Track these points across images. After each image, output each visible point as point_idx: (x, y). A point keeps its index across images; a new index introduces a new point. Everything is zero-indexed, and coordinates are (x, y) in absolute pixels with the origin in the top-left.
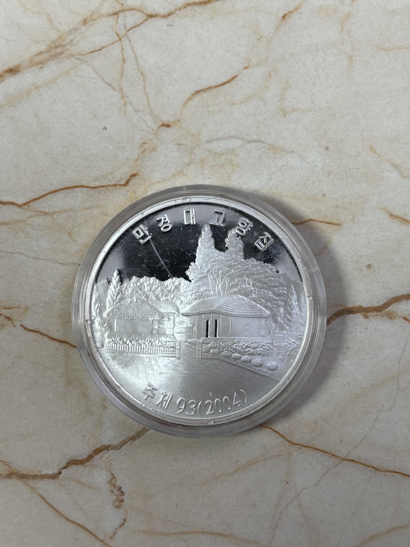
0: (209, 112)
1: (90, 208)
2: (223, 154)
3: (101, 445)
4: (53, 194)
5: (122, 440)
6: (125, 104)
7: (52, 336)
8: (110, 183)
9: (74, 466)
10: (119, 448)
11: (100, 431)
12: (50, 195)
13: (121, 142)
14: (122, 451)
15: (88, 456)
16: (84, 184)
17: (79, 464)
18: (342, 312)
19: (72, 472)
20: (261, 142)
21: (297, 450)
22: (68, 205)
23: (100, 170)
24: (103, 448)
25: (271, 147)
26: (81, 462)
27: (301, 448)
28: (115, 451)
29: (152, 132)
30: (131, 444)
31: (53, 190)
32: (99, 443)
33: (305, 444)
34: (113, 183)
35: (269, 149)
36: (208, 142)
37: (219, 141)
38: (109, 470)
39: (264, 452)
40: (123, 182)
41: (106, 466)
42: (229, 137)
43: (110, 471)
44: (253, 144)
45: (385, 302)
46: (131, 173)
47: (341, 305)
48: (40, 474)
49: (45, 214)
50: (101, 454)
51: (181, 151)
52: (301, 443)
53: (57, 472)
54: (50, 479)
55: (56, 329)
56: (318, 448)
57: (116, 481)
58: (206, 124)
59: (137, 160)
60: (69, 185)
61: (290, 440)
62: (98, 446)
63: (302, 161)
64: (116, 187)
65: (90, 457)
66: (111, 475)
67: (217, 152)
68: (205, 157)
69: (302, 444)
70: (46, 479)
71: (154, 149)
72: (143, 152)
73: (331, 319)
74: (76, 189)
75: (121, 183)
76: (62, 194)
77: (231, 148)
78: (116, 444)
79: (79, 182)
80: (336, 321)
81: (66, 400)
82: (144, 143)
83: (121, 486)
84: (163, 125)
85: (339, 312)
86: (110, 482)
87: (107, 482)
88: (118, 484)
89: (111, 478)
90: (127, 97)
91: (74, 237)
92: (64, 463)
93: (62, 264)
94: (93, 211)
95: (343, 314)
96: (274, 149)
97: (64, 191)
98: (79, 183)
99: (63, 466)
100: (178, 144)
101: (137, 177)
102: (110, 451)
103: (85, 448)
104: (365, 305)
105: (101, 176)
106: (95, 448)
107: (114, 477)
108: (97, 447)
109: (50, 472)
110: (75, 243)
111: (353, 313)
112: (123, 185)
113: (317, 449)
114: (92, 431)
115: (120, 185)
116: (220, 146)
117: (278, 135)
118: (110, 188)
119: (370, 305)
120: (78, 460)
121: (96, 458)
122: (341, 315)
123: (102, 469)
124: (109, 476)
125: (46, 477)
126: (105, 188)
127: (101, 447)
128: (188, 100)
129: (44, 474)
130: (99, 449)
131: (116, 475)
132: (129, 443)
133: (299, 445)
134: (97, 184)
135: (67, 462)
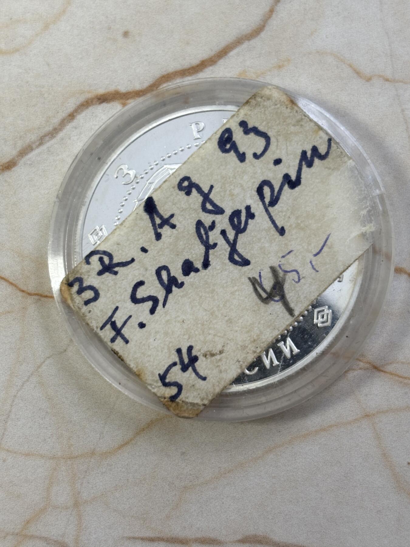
18: (92, 102)
45: (152, 83)
47: (89, 92)
73: (77, 112)
80: (83, 114)
85: (86, 102)
95: (93, 105)
104: (123, 89)
111: (107, 102)
119: (130, 88)
122: (90, 106)
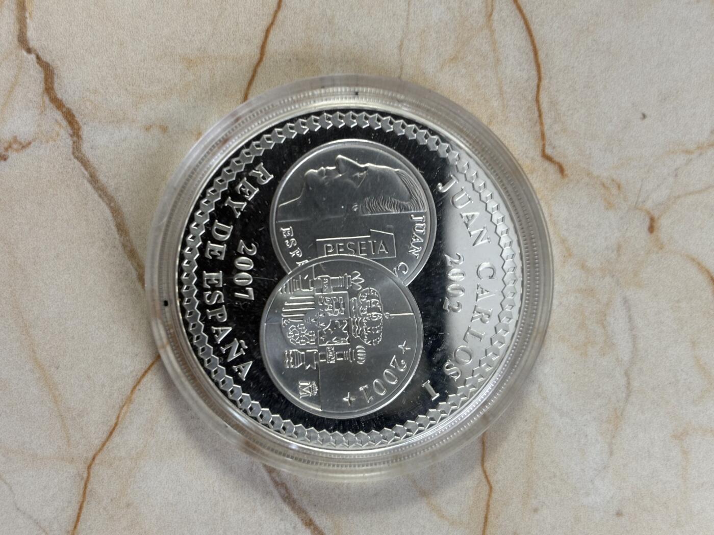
0: (678, 301)
1: (501, 93)
2: (604, 327)
3: (81, 124)
4: (524, 27)
5: (91, 159)
6: (688, 152)
7: (272, 32)
8: (546, 127)
9: (43, 76)
10: (77, 154)
11: (105, 121)
12: (522, 22)
13: (620, 145)
14: (70, 160)
15: (61, 101)
16: (544, 82)
17: (46, 84)
19: (32, 72)
20: (628, 396)
21: (79, 472)
22: (505, 55)
23: (569, 110)
24: (76, 126)
25: (619, 414)
26: (49, 89)
27: (82, 479)
28: (71, 147)
29: (640, 200)
30: (84, 177)
31: (533, 27)
32: (84, 120)
33: (89, 487)
34: (548, 134)
35: (616, 409)
36: (626, 301)
37: (628, 321)
38: (36, 138)
39: (73, 414)
40: (549, 151)
41: (44, 132)
42: (634, 338)
43: (34, 140)
44: (622, 381)
46: (566, 166)
48: (27, 15)
49: (489, 14)
50: (64, 123)
51: (606, 252)
52: (91, 479)
53: (31, 47)
54: (18, 34)
55: (284, 37)
56: (84, 510)
57: (17, 150)
58: (656, 295)
59: (589, 174)
60: (542, 56)
61: (97, 461)
62: (78, 118)
63: (596, 470)
64: (540, 138)
65: (58, 104)
66: (27, 141)
67: (608, 318)
68: (597, 296)
69: (90, 482)
70: (18, 27)
71: (610, 206)
72: (603, 185)
74: (535, 68)
75: (547, 147)
76: (524, 43)
77: (615, 341)
78: (83, 150)
79: (547, 73)
81: (159, 59)
82: (619, 187)
83: (9, 160)
84: (652, 220)
86: (15, 140)
87: (15, 135)
88: (13, 155)
89: (23, 141)
90: (701, 154)
91: (449, 66)
92: (47, 58)
93: (400, 47)
94: (496, 99)
96: (616, 419)
97: (531, 47)
98: (545, 73)
99: (41, 57)
100: (619, 248)
101: (559, 176)
102: (70, 138)
103: (74, 94)
105: (559, 112)
106: (75, 113)
107: (24, 146)
108: (77, 115)
109: (31, 34)
110: (439, 67)
112: (543, 151)
113: (81, 508)
114: (104, 106)
115: (544, 145)
116: (618, 323)
117: (640, 425)
118: (538, 128)
120: (52, 83)
121: (58, 115)
123: (39, 126)
124: (26, 139)
125: (22, 26)
126: (538, 118)
127: (77, 122)
128: (699, 264)
129: (26, 23)
130: (73, 119)
131: (28, 151)
132: (86, 173)
133: (88, 477)
134: (545, 106)
135: (50, 62)
